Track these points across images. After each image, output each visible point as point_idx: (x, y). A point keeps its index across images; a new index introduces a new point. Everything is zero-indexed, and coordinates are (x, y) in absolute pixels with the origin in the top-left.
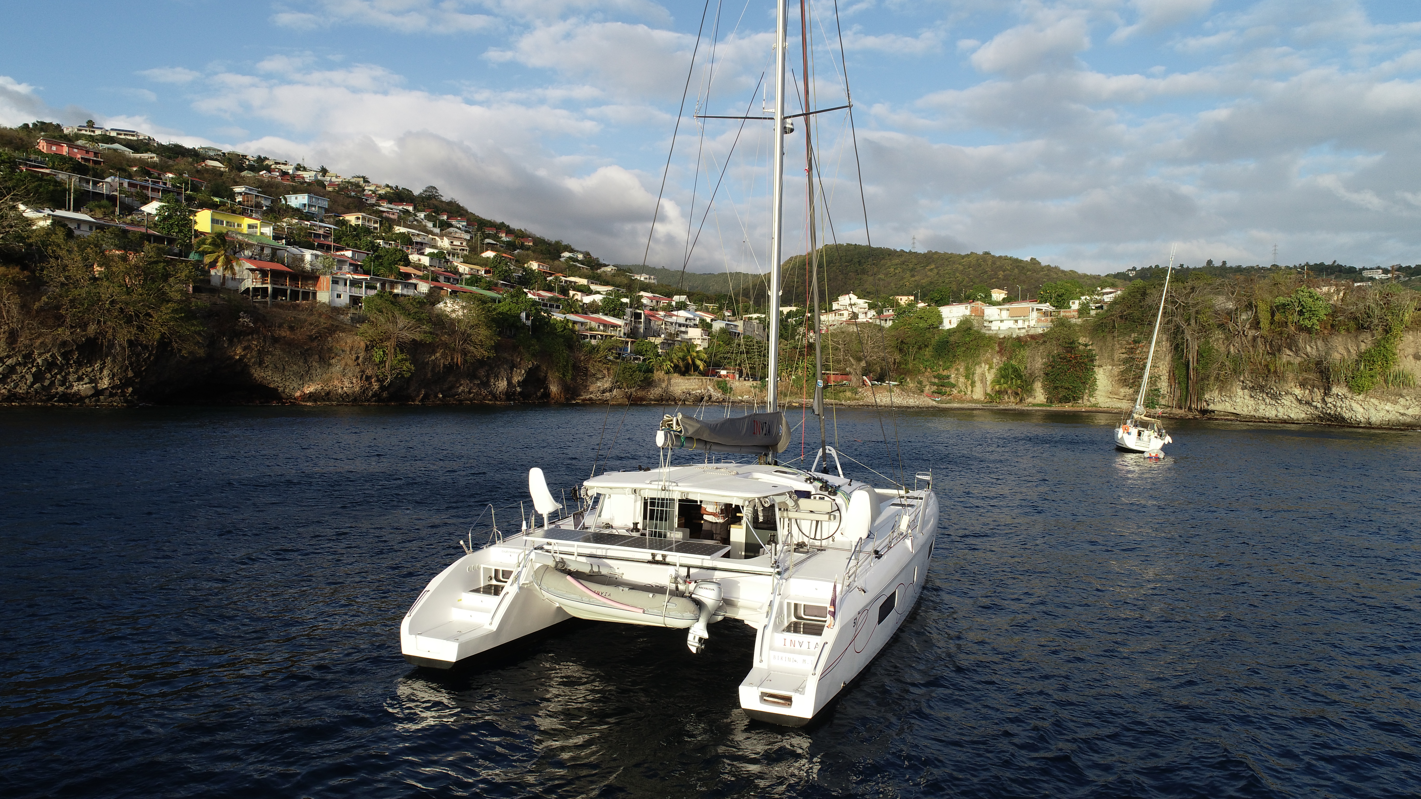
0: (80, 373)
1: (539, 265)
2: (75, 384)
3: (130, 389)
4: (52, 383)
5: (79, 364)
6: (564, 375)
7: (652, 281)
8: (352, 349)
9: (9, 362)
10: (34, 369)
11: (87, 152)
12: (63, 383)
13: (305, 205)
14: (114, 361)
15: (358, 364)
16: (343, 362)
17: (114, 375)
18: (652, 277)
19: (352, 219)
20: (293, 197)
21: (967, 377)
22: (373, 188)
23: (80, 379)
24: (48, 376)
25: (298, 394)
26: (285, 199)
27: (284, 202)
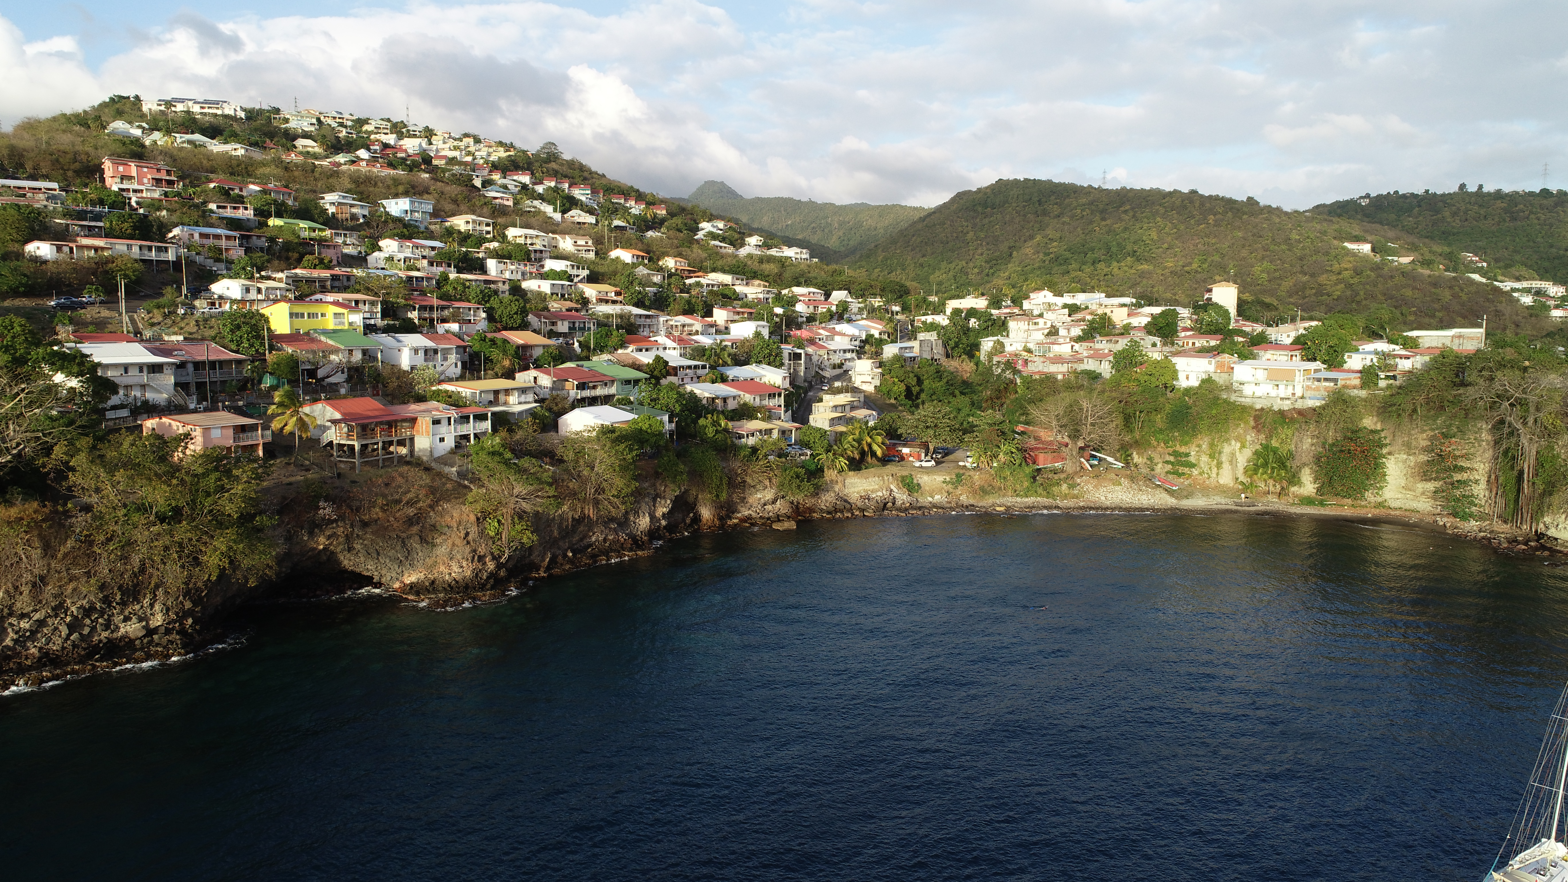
0: (126, 613)
1: (676, 262)
2: (122, 625)
3: (190, 621)
4: (93, 629)
5: (123, 604)
6: (717, 496)
7: (804, 256)
8: (459, 524)
9: (37, 616)
10: (68, 619)
11: (159, 170)
12: (107, 627)
13: (406, 211)
14: (167, 593)
15: (468, 543)
16: (450, 542)
17: (168, 610)
18: (804, 251)
19: (461, 223)
20: (393, 201)
21: (1212, 456)
22: (483, 153)
23: (127, 619)
24: (87, 621)
25: (397, 585)
26: (384, 208)
27: (382, 209)
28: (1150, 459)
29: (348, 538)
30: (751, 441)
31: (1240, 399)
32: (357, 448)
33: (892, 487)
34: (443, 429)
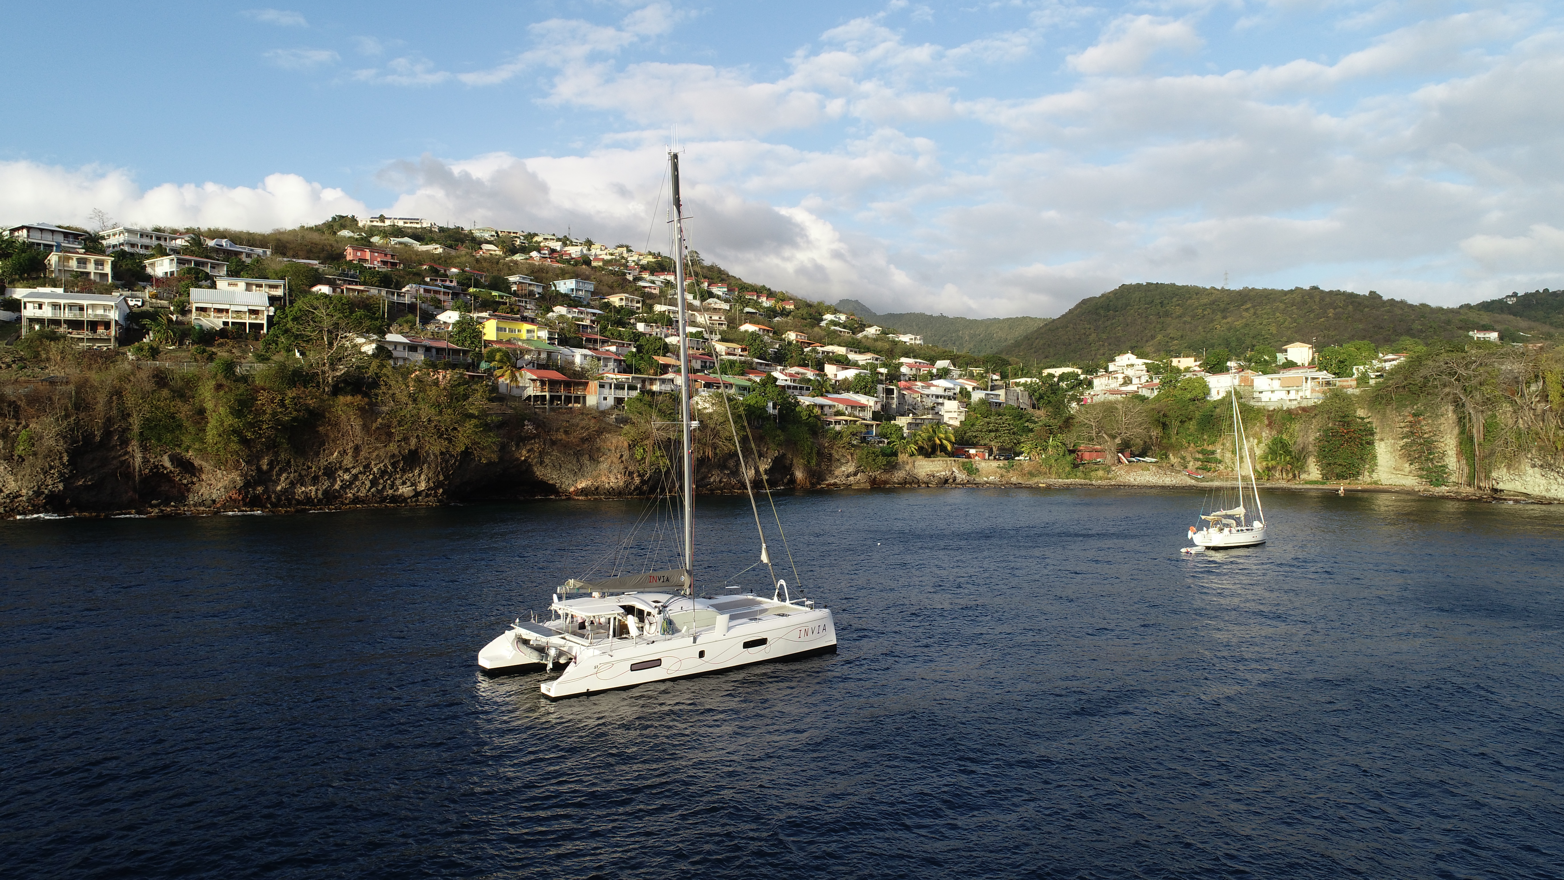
0: (404, 478)
1: (797, 336)
2: (400, 487)
3: (441, 490)
4: (384, 487)
5: (404, 471)
6: (809, 462)
7: (918, 342)
8: (616, 448)
9: (354, 471)
10: (371, 477)
11: (386, 255)
12: (392, 487)
13: (572, 290)
14: (429, 468)
15: (622, 462)
16: (609, 460)
17: (429, 479)
18: (918, 337)
19: (616, 300)
20: (562, 282)
21: (1234, 452)
22: (635, 258)
23: (404, 483)
24: (381, 481)
25: (572, 489)
26: (555, 286)
27: (553, 288)
28: (1183, 458)
29: (542, 454)
30: (838, 428)
31: (1257, 404)
32: (548, 397)
33: (954, 469)
34: (606, 391)
